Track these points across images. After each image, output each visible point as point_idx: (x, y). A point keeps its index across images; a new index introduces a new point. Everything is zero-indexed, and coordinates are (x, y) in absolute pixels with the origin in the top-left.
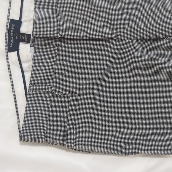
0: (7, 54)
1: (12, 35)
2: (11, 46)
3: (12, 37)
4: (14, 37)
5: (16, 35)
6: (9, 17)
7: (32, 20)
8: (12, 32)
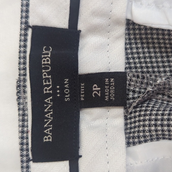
0: (28, 167)
1: (47, 90)
2: (48, 139)
3: (48, 95)
4: (54, 94)
5: (62, 88)
6: (27, 17)
7: (117, 22)
8: (46, 79)
